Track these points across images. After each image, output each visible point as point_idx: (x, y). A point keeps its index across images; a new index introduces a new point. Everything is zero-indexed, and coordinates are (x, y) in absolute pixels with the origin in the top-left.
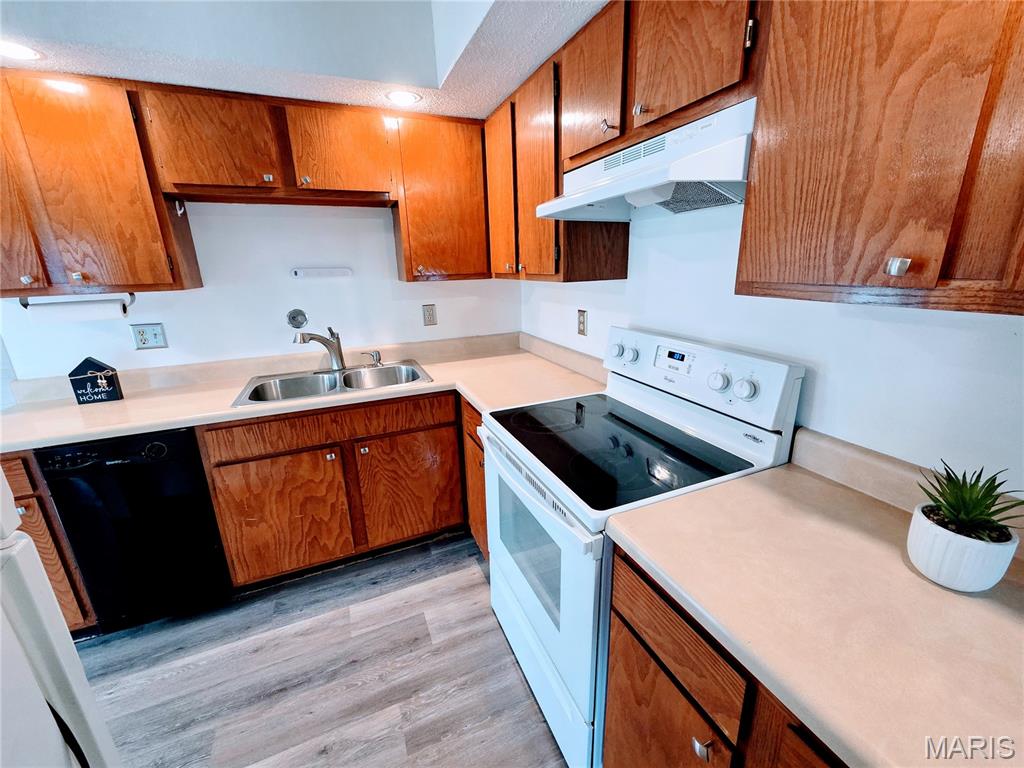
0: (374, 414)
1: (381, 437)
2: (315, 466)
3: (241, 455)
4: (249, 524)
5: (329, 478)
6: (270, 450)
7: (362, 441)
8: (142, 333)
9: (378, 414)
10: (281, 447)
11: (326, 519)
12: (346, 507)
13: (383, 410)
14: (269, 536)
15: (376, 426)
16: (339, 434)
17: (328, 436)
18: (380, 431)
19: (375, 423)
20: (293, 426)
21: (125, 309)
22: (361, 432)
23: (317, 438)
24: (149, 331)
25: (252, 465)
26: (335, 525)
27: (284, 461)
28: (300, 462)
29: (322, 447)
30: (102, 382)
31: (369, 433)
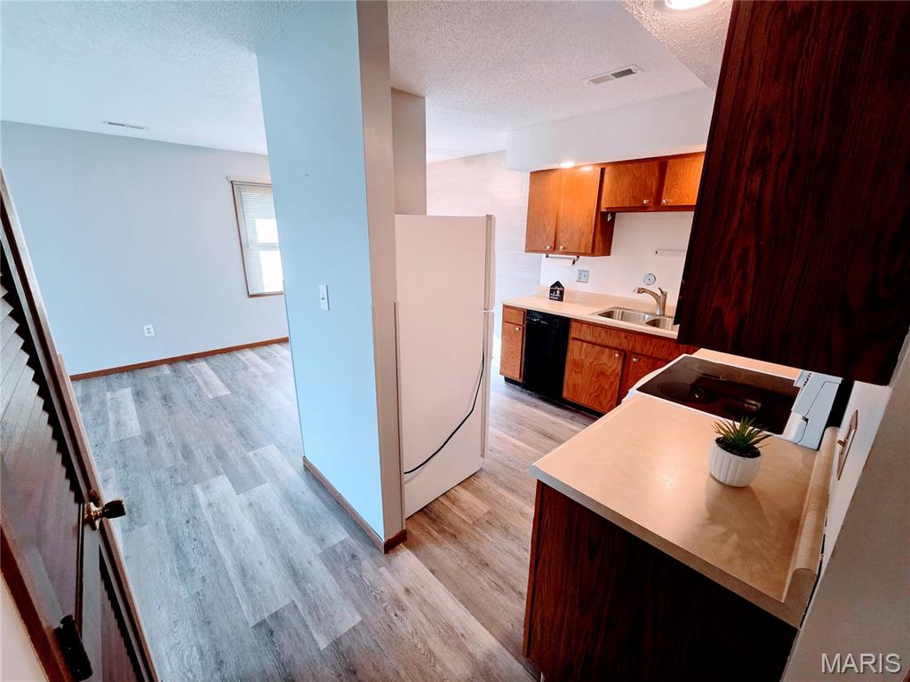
0: (649, 342)
1: (649, 357)
2: (610, 356)
3: (582, 338)
4: (575, 371)
5: (614, 367)
6: (594, 340)
7: (637, 355)
8: (580, 274)
9: (651, 342)
10: (599, 341)
11: (607, 388)
12: (618, 387)
13: (654, 341)
14: (580, 382)
15: (648, 350)
16: (625, 345)
17: (621, 344)
18: (649, 353)
19: (647, 347)
20: (606, 332)
21: (574, 263)
22: (638, 350)
23: (615, 343)
24: (583, 274)
25: (585, 344)
26: (609, 394)
27: (597, 348)
28: (604, 352)
29: (616, 349)
30: (558, 292)
31: (642, 351)
